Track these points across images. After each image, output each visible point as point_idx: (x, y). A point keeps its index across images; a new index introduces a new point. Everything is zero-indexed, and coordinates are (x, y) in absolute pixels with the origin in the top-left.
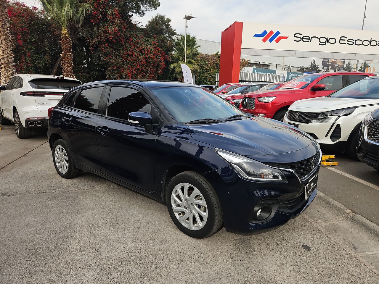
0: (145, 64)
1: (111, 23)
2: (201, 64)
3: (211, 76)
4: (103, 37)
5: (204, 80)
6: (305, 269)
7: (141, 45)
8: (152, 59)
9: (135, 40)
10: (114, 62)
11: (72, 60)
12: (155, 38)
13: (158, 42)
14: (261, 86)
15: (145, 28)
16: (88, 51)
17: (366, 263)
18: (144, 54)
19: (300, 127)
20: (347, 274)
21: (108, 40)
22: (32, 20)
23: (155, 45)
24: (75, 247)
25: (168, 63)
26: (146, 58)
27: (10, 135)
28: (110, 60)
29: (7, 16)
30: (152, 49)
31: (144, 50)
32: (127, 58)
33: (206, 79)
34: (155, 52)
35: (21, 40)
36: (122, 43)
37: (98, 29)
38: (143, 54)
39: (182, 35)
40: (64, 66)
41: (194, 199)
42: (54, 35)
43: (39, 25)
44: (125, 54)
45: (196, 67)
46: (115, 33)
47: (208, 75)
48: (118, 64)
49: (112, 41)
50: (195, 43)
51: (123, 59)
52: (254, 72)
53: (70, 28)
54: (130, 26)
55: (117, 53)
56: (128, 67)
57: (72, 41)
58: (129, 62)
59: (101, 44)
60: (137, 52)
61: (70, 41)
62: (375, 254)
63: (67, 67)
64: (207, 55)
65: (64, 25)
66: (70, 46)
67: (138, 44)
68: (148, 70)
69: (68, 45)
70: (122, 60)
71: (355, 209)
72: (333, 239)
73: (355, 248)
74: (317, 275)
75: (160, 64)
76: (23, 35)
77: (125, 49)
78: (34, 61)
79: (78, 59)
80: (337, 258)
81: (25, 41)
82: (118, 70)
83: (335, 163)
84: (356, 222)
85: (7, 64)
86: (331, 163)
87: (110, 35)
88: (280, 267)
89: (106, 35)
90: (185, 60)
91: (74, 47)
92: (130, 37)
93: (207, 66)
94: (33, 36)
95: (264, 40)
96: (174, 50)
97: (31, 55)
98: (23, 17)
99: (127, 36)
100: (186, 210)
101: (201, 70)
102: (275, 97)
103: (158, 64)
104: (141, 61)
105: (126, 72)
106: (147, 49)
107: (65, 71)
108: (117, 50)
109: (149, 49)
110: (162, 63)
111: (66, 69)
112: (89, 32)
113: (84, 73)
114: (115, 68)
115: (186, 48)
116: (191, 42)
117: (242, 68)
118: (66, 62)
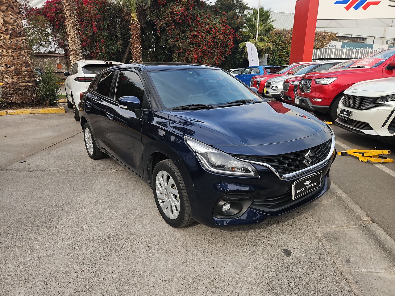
0: (212, 45)
1: (178, 3)
2: (276, 41)
3: (287, 54)
4: (170, 19)
5: (279, 59)
6: (270, 274)
7: (209, 24)
8: (220, 39)
9: (203, 19)
10: (180, 44)
11: (140, 45)
12: (224, 15)
13: (227, 20)
14: (334, 64)
15: (214, 4)
16: (156, 35)
17: (350, 281)
18: (212, 34)
19: (353, 114)
20: (318, 288)
21: (174, 21)
22: (105, 6)
23: (224, 23)
24: (65, 221)
25: (237, 42)
26: (214, 38)
27: (70, 118)
28: (177, 43)
29: (74, 4)
30: (220, 27)
31: (211, 29)
32: (194, 40)
33: (281, 58)
34: (223, 31)
35: (96, 27)
36: (189, 24)
37: (165, 10)
38: (210, 34)
39: (254, 10)
40: (133, 51)
41: (171, 188)
42: (125, 20)
43: (111, 11)
44: (191, 36)
45: (269, 44)
46: (182, 13)
47: (283, 53)
48: (184, 46)
49: (179, 22)
50: (269, 17)
51: (190, 41)
52: (343, 47)
53: (140, 12)
54: (198, 4)
55: (183, 35)
56: (195, 49)
57: (141, 25)
58: (195, 44)
59: (168, 27)
60: (204, 32)
61: (139, 25)
62: (370, 272)
63: (136, 52)
64: (284, 30)
65: (133, 9)
66: (138, 30)
67: (205, 23)
68: (215, 51)
69: (137, 29)
70: (188, 42)
71: (376, 217)
72: (327, 248)
73: (348, 261)
74: (280, 283)
75: (228, 43)
76: (97, 22)
77: (192, 29)
78: (107, 47)
79: (146, 43)
80: (317, 269)
81: (99, 28)
82: (184, 53)
83: (389, 160)
84: (368, 232)
85: (75, 51)
86: (382, 160)
87: (177, 16)
88: (243, 268)
89: (173, 16)
90: (256, 37)
91: (143, 30)
92: (197, 16)
93: (284, 43)
94: (106, 22)
95: (348, 8)
96: (245, 27)
97: (104, 42)
98: (97, 4)
99: (194, 15)
100: (166, 198)
101: (276, 49)
102: (336, 78)
103: (226, 44)
104: (208, 42)
105: (193, 54)
106: (215, 28)
107: (134, 56)
108: (184, 32)
109: (217, 28)
110: (231, 43)
111: (135, 54)
112: (157, 15)
113: (152, 57)
114: (182, 50)
115: (258, 24)
116: (265, 16)
117: (328, 42)
118: (135, 47)
